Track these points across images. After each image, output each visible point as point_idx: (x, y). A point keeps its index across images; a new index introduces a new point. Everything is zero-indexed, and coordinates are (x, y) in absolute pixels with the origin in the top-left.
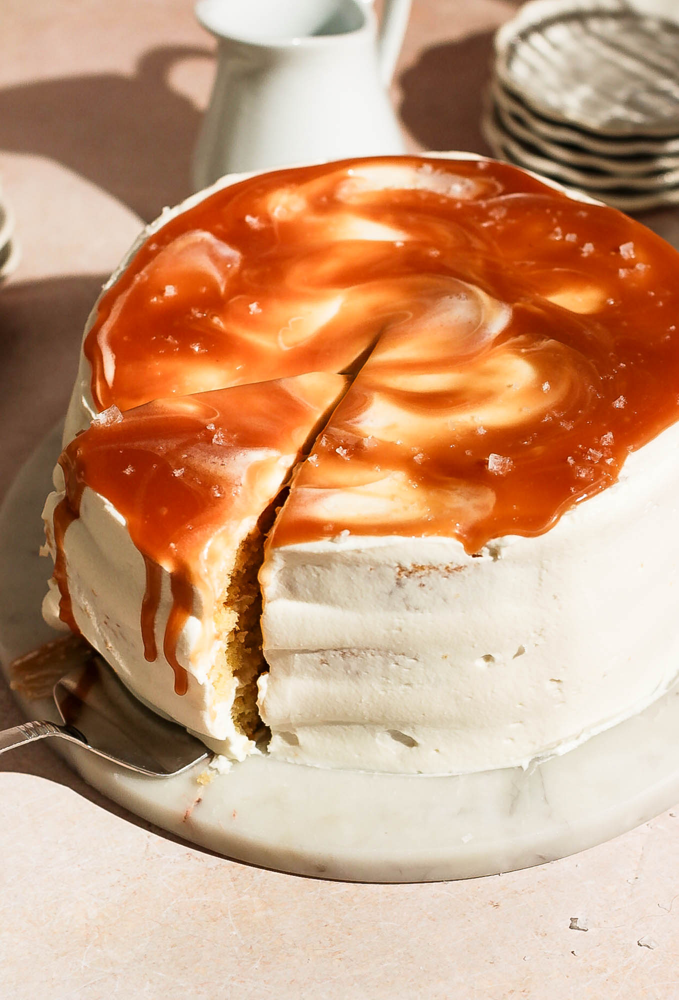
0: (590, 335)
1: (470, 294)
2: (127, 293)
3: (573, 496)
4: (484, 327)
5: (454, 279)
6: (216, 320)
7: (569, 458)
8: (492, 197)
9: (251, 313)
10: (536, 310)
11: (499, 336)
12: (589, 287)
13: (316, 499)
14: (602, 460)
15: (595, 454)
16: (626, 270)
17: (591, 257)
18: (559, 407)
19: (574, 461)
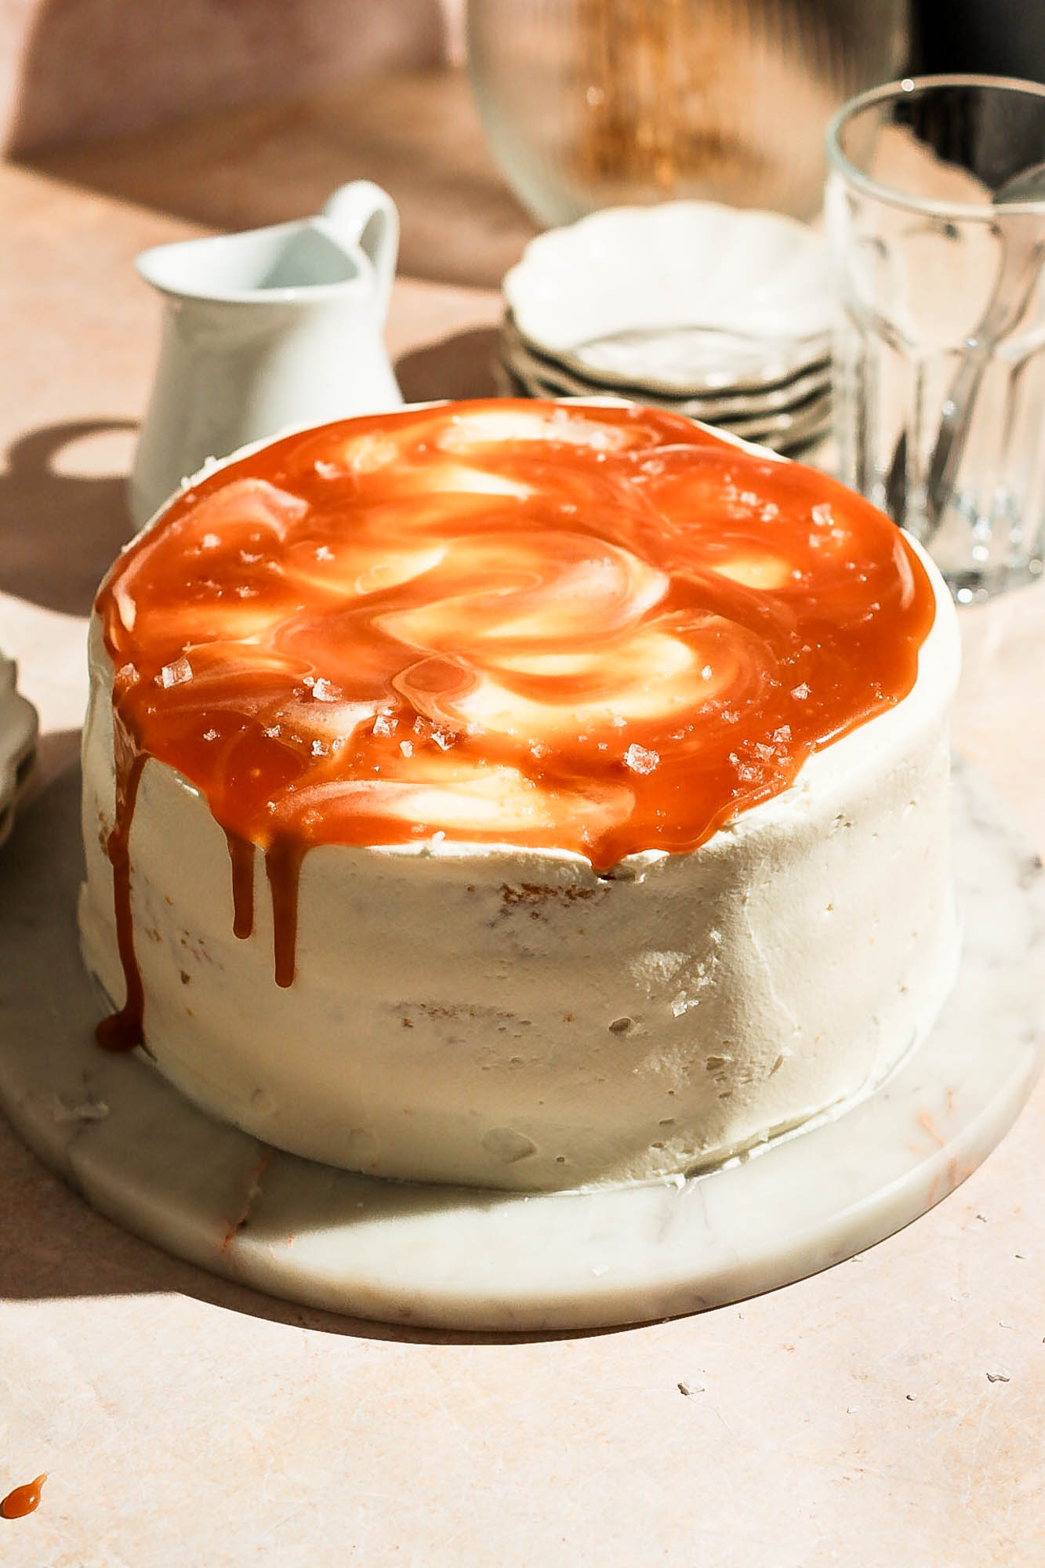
0: (767, 612)
1: (616, 559)
2: (154, 546)
3: (734, 801)
4: (631, 598)
5: (597, 540)
6: (272, 565)
7: (732, 755)
8: (646, 448)
9: (319, 559)
10: (702, 581)
11: (649, 611)
12: (770, 557)
13: (400, 795)
14: (774, 758)
15: (764, 751)
16: (819, 537)
17: (774, 523)
18: (722, 696)
19: (738, 758)
